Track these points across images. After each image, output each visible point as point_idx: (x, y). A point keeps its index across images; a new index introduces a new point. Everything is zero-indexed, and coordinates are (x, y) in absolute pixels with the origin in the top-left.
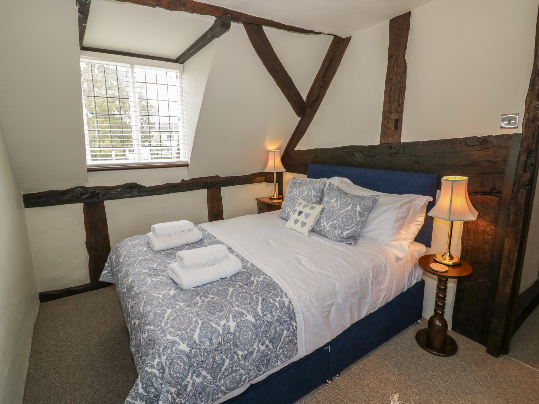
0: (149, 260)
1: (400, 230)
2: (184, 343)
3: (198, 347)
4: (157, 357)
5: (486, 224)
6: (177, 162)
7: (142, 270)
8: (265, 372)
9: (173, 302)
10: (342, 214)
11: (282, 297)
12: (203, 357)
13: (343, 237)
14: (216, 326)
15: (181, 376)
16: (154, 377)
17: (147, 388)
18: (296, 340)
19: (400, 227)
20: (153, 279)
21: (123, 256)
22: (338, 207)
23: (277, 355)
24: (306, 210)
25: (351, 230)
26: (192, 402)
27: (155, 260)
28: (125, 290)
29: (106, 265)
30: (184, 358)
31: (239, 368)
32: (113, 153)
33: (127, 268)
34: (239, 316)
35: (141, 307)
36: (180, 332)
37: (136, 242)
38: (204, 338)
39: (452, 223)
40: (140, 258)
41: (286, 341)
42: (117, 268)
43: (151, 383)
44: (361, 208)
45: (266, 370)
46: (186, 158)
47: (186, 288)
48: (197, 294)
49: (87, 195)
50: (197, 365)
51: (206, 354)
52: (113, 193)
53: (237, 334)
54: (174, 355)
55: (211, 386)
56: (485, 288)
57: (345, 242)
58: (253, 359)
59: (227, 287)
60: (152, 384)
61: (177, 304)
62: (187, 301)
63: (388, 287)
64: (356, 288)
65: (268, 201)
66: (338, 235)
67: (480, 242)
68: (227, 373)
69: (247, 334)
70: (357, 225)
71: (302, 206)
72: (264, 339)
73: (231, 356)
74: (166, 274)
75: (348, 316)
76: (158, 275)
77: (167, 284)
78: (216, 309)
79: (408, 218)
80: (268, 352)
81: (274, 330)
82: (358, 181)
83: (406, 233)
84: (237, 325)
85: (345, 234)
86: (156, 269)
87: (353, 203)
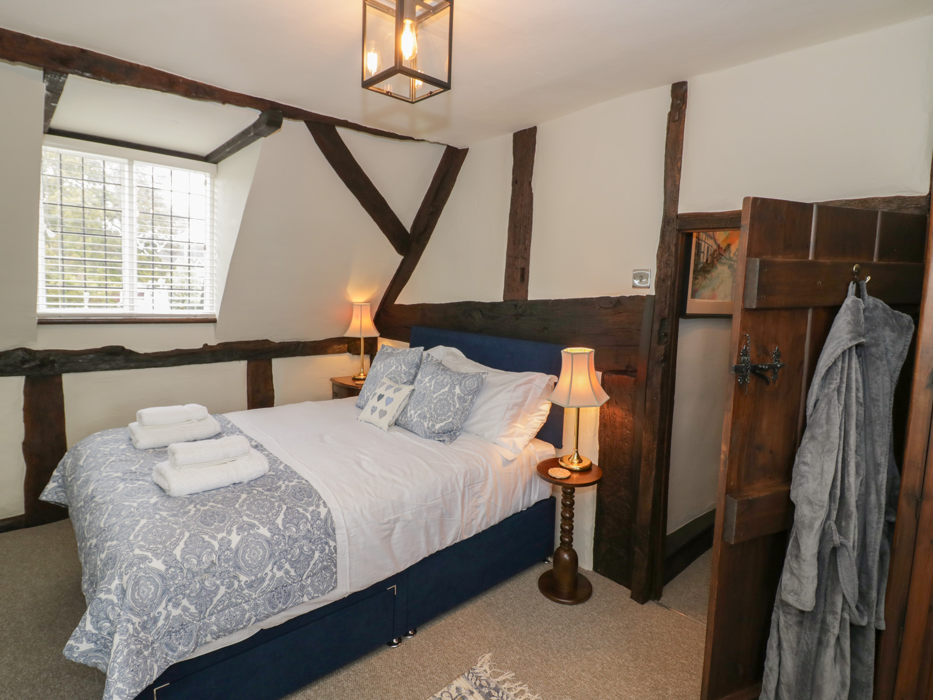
0: (126, 461)
1: (515, 421)
2: (158, 559)
3: (180, 565)
4: (117, 578)
5: (624, 414)
6: (198, 315)
7: (112, 473)
8: (284, 610)
9: (151, 511)
10: (436, 398)
11: (318, 506)
12: (185, 580)
13: (435, 431)
14: (210, 540)
15: (149, 603)
16: (110, 605)
17: (98, 622)
18: (336, 567)
19: (515, 418)
20: (127, 485)
21: (84, 458)
22: (432, 388)
23: (303, 587)
24: (389, 394)
25: (446, 422)
26: (163, 643)
27: (136, 460)
28: (82, 503)
29: (55, 473)
30: (156, 579)
31: (241, 600)
32: (86, 296)
33: (89, 473)
34: (246, 528)
35: (103, 521)
36: (154, 546)
37: (110, 437)
38: (190, 553)
39: (578, 409)
40: (113, 459)
41: (319, 567)
42: (73, 476)
43: (106, 614)
44: (461, 390)
45: (284, 607)
46: (213, 310)
47: (176, 495)
48: (191, 503)
49: (33, 364)
50: (175, 590)
51: (190, 576)
52: (79, 362)
53: (241, 552)
54: (142, 574)
55: (195, 622)
56: (627, 504)
57: (436, 439)
58: (263, 588)
59: (239, 493)
60: (107, 616)
61: (156, 514)
62: (173, 510)
63: (489, 501)
64: (436, 499)
65: (350, 383)
66: (428, 428)
67: (619, 440)
68: (221, 607)
69: (256, 552)
70: (456, 413)
71: (385, 387)
72: (282, 561)
73: (230, 581)
74: (150, 479)
75: (422, 539)
76: (137, 480)
77: (149, 491)
78: (215, 519)
79: (525, 405)
80: (288, 580)
81: (300, 549)
82: (472, 354)
83: (523, 427)
84: (242, 540)
85: (438, 426)
86: (135, 472)
87: (451, 383)
